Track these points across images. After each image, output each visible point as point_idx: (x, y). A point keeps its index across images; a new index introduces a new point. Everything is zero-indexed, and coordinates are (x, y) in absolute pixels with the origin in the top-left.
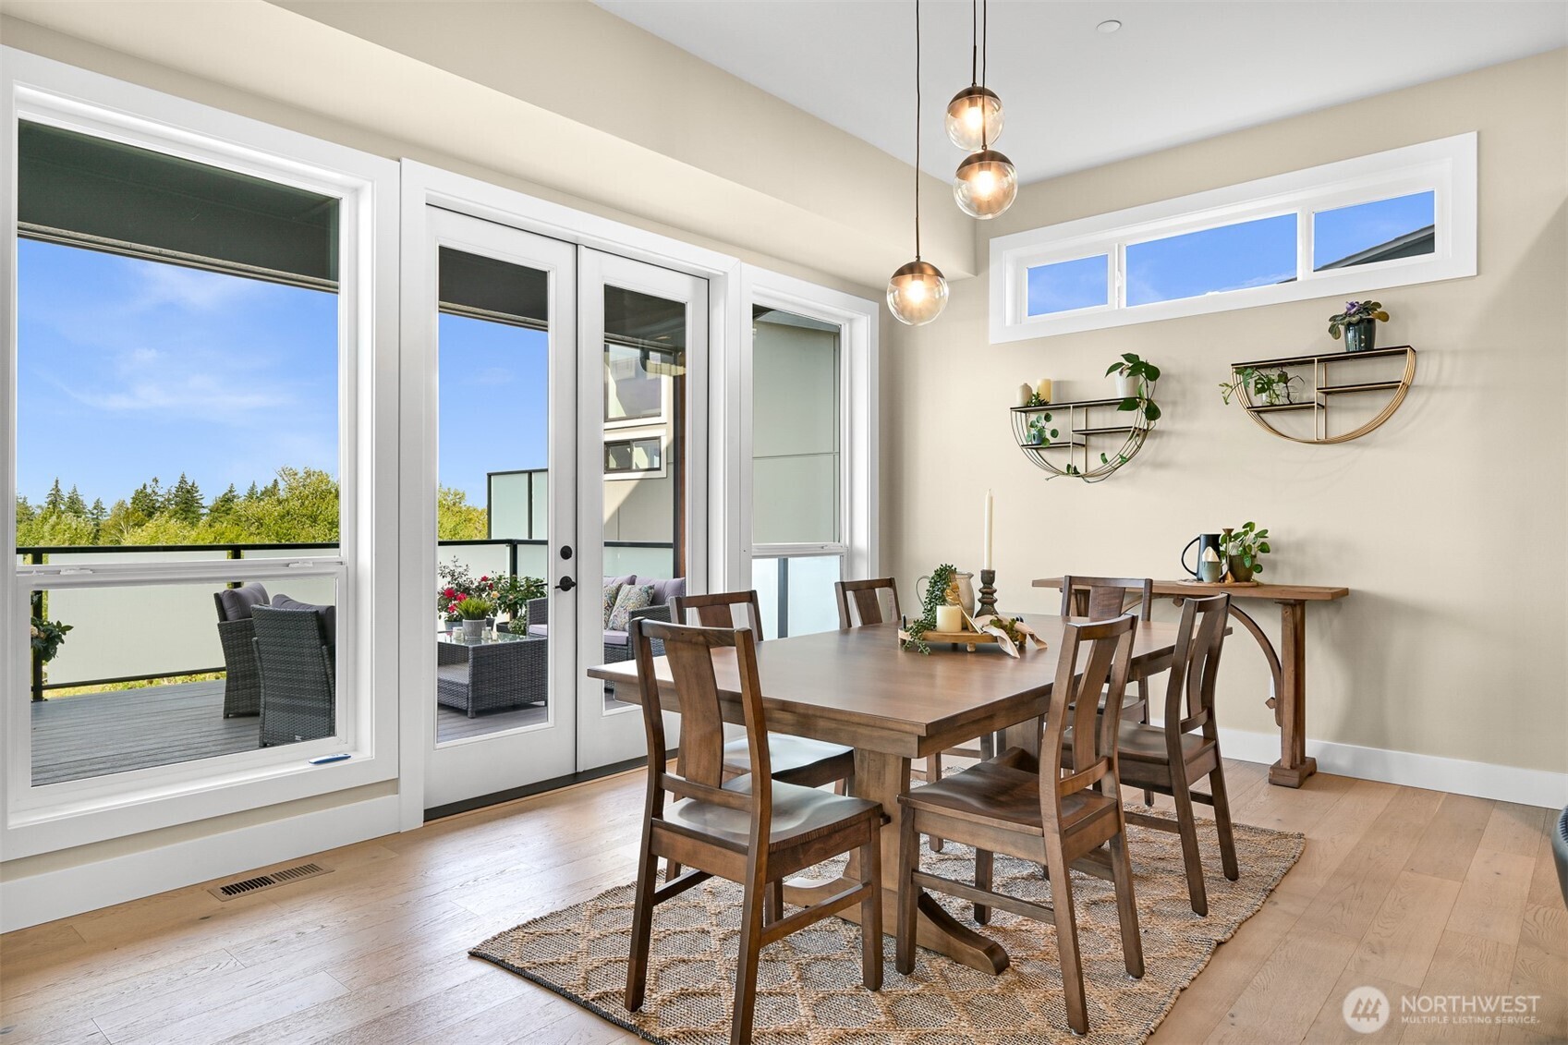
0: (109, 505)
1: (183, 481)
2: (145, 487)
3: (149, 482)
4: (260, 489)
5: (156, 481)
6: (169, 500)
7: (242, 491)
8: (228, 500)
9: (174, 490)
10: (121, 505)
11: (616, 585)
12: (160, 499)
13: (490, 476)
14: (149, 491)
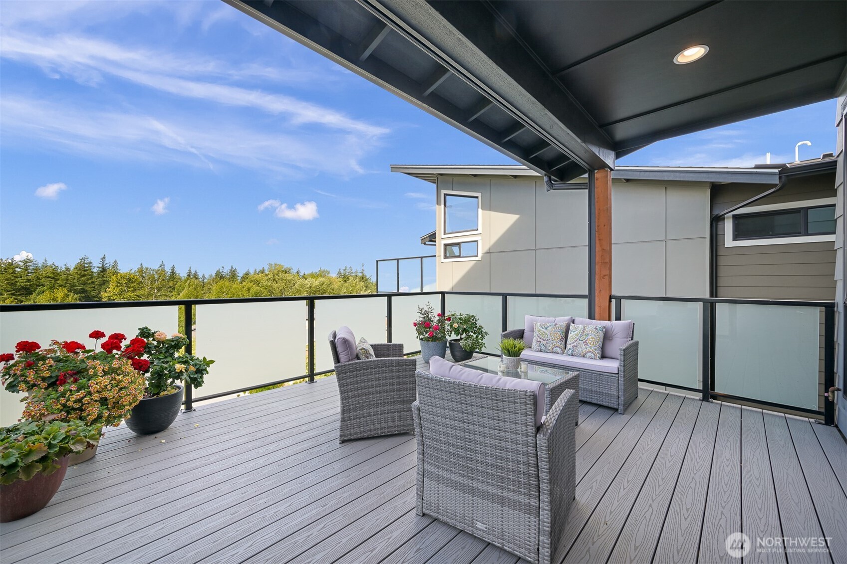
0: (207, 276)
1: (232, 267)
2: (219, 270)
3: (221, 268)
4: (258, 270)
5: (223, 267)
6: (227, 274)
7: (252, 272)
8: (247, 274)
9: (229, 271)
10: (211, 276)
11: (564, 324)
12: (225, 274)
13: (377, 261)
14: (221, 271)
